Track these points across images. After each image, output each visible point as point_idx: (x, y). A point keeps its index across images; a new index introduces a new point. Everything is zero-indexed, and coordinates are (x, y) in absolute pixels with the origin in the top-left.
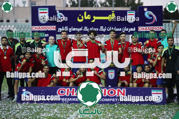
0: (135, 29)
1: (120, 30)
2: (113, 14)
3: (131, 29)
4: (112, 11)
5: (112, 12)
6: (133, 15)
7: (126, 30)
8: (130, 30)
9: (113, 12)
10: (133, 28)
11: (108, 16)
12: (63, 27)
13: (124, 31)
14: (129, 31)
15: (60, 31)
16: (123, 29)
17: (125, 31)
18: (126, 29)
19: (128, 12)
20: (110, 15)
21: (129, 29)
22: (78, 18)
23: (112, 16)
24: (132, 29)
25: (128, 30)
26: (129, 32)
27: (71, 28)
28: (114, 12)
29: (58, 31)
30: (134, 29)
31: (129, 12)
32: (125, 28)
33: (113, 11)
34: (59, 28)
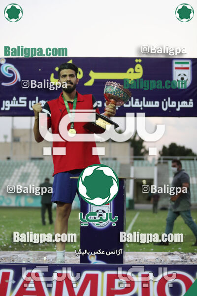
0: (192, 103)
1: (157, 104)
2: (138, 66)
3: (182, 103)
4: (135, 58)
5: (137, 61)
6: (187, 68)
7: (170, 106)
8: (179, 106)
9: (138, 63)
10: (188, 101)
11: (125, 71)
12: (14, 99)
13: (165, 107)
14: (177, 107)
15: (7, 109)
16: (163, 103)
17: (168, 107)
18: (171, 104)
19: (174, 61)
20: (131, 70)
21: (179, 102)
22: (52, 75)
23: (135, 72)
24: (186, 103)
25: (175, 106)
26: (178, 109)
27: (35, 100)
28: (140, 61)
29: (3, 109)
30: (190, 103)
31: (176, 63)
32: (167, 100)
33: (138, 58)
34: (4, 102)
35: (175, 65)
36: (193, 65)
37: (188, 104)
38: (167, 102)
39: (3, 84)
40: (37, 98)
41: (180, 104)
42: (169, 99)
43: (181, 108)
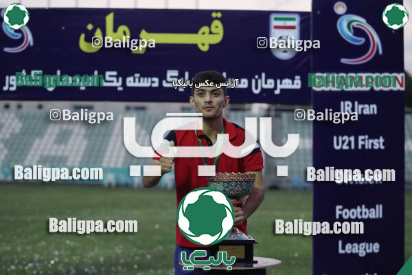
0: (299, 82)
1: (244, 84)
2: (217, 23)
3: (284, 81)
4: (211, 11)
5: (214, 15)
6: (293, 28)
7: (265, 86)
8: (279, 87)
9: (217, 18)
10: (293, 79)
11: (195, 31)
12: (24, 72)
13: (256, 88)
14: (275, 88)
15: (13, 89)
16: (253, 81)
17: (262, 89)
18: (266, 83)
19: (273, 17)
20: (205, 29)
21: (278, 81)
22: (83, 36)
23: (211, 33)
24: (290, 81)
25: (272, 86)
26: (277, 92)
27: (56, 74)
28: (219, 15)
29: (5, 88)
30: (296, 82)
31: (276, 19)
32: (260, 77)
33: (217, 11)
34: (7, 77)
35: (274, 23)
36: (302, 23)
37: (293, 83)
38: (259, 81)
39: (7, 50)
40: (59, 72)
41: (281, 83)
42: (263, 75)
43: (282, 90)
